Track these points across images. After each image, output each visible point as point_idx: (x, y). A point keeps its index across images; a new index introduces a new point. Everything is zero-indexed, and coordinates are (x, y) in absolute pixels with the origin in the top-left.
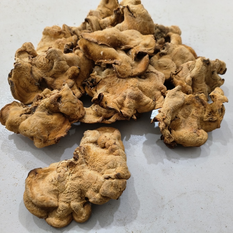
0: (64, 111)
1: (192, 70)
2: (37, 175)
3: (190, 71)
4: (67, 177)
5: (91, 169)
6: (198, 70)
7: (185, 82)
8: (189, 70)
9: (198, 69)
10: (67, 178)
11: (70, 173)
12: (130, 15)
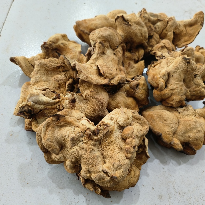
0: (139, 96)
1: (170, 65)
2: (58, 121)
3: (167, 66)
4: (79, 141)
5: (100, 151)
6: (175, 66)
7: (159, 74)
8: (167, 64)
9: (176, 64)
10: (78, 143)
11: (82, 141)
12: (125, 24)
